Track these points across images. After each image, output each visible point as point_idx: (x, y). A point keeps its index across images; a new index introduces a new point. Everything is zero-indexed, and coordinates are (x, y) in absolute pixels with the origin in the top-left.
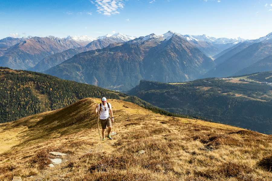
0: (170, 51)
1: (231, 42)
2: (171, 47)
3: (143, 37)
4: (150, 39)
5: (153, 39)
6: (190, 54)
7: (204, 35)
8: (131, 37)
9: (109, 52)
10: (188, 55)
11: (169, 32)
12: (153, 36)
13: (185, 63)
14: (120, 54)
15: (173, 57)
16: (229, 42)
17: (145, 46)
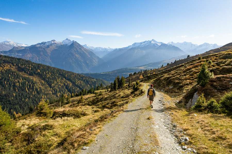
0: (74, 53)
1: (106, 50)
2: (74, 50)
3: (45, 42)
4: (53, 44)
5: (55, 44)
6: (89, 56)
7: (85, 45)
8: (22, 44)
9: (16, 54)
10: (88, 57)
11: (67, 39)
12: (55, 42)
13: (88, 62)
14: (29, 56)
15: (78, 57)
16: (105, 50)
17: (50, 49)
